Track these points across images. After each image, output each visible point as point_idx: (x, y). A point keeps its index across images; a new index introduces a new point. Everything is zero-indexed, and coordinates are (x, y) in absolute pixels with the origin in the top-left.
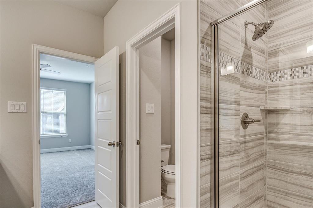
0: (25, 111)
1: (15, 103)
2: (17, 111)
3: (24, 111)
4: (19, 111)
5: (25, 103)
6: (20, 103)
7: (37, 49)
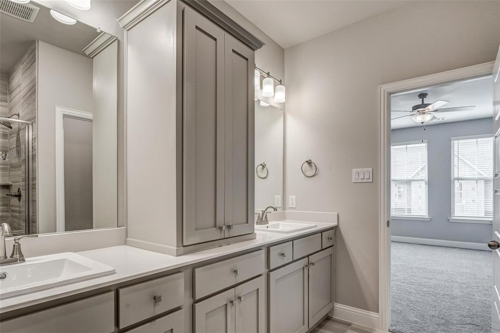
0: (371, 180)
1: (359, 170)
2: (361, 181)
3: (369, 181)
4: (364, 181)
5: (370, 169)
6: (365, 169)
7: (384, 91)
